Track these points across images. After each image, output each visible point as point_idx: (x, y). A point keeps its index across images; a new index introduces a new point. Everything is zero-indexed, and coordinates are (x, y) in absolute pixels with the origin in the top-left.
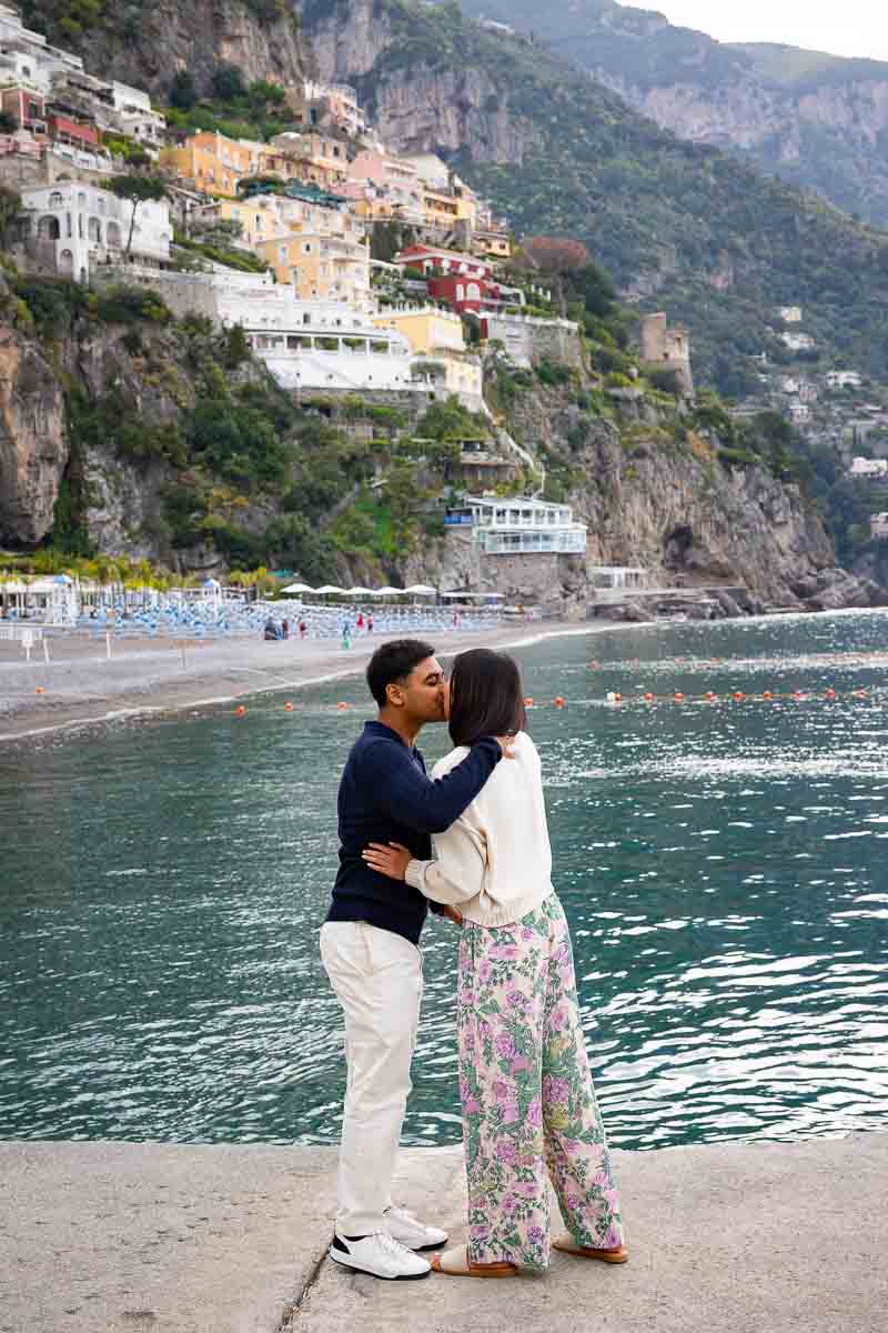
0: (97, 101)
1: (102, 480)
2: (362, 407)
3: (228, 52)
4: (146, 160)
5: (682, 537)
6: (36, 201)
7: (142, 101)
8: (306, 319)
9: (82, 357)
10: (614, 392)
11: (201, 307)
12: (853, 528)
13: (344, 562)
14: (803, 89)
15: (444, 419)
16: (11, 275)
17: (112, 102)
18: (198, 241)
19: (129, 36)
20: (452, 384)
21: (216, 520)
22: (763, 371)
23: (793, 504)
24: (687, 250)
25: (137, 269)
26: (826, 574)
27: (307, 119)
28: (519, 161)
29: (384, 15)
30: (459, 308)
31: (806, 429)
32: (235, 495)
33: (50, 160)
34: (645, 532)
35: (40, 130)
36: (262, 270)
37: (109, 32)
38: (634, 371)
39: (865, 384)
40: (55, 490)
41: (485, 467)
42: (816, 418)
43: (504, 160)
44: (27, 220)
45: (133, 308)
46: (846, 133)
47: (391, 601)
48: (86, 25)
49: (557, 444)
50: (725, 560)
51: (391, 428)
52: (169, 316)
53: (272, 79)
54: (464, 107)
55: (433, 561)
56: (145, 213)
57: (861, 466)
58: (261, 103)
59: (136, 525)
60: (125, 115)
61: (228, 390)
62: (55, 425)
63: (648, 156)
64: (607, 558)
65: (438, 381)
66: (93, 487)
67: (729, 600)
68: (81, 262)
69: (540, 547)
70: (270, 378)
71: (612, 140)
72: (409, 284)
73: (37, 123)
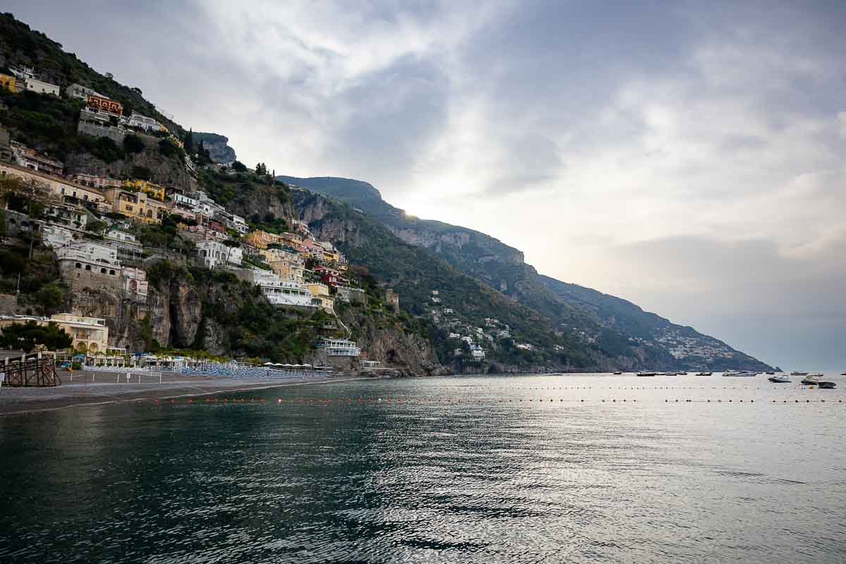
0: (228, 220)
1: (211, 329)
2: (294, 310)
3: (271, 209)
4: (238, 236)
5: (392, 353)
6: (201, 246)
7: (243, 221)
8: (281, 284)
9: (209, 291)
10: (374, 310)
11: (249, 279)
12: (450, 353)
13: (284, 356)
14: (443, 233)
15: (320, 315)
16: (190, 267)
17: (233, 220)
18: (251, 260)
19: (242, 203)
20: (324, 305)
21: (246, 342)
22: (427, 307)
23: (427, 345)
24: (407, 273)
25: (230, 267)
26: (436, 365)
27: (292, 229)
28: (361, 246)
29: (326, 205)
30: (329, 284)
31: (438, 324)
32: (253, 335)
33: (207, 235)
34: (381, 351)
35: (206, 226)
36: (270, 270)
37: (236, 201)
38: (381, 305)
39: (454, 312)
40: (196, 331)
41: (330, 330)
42: (441, 321)
43: (357, 246)
44: (197, 251)
45: (225, 278)
46: (453, 245)
47: (298, 368)
48: (229, 199)
49: (356, 324)
50: (403, 360)
51: (304, 317)
52: (238, 281)
53: (284, 218)
54: (347, 231)
55: (312, 357)
56: (235, 251)
57: (452, 335)
58: (279, 224)
59: (220, 342)
60: (236, 224)
61: (254, 304)
62: (197, 311)
63: (398, 247)
64: (369, 358)
65: (319, 305)
66: (208, 330)
67: (404, 372)
68: (212, 263)
69: (345, 354)
70: (268, 301)
71: (389, 242)
72: (316, 277)
73: (205, 224)
